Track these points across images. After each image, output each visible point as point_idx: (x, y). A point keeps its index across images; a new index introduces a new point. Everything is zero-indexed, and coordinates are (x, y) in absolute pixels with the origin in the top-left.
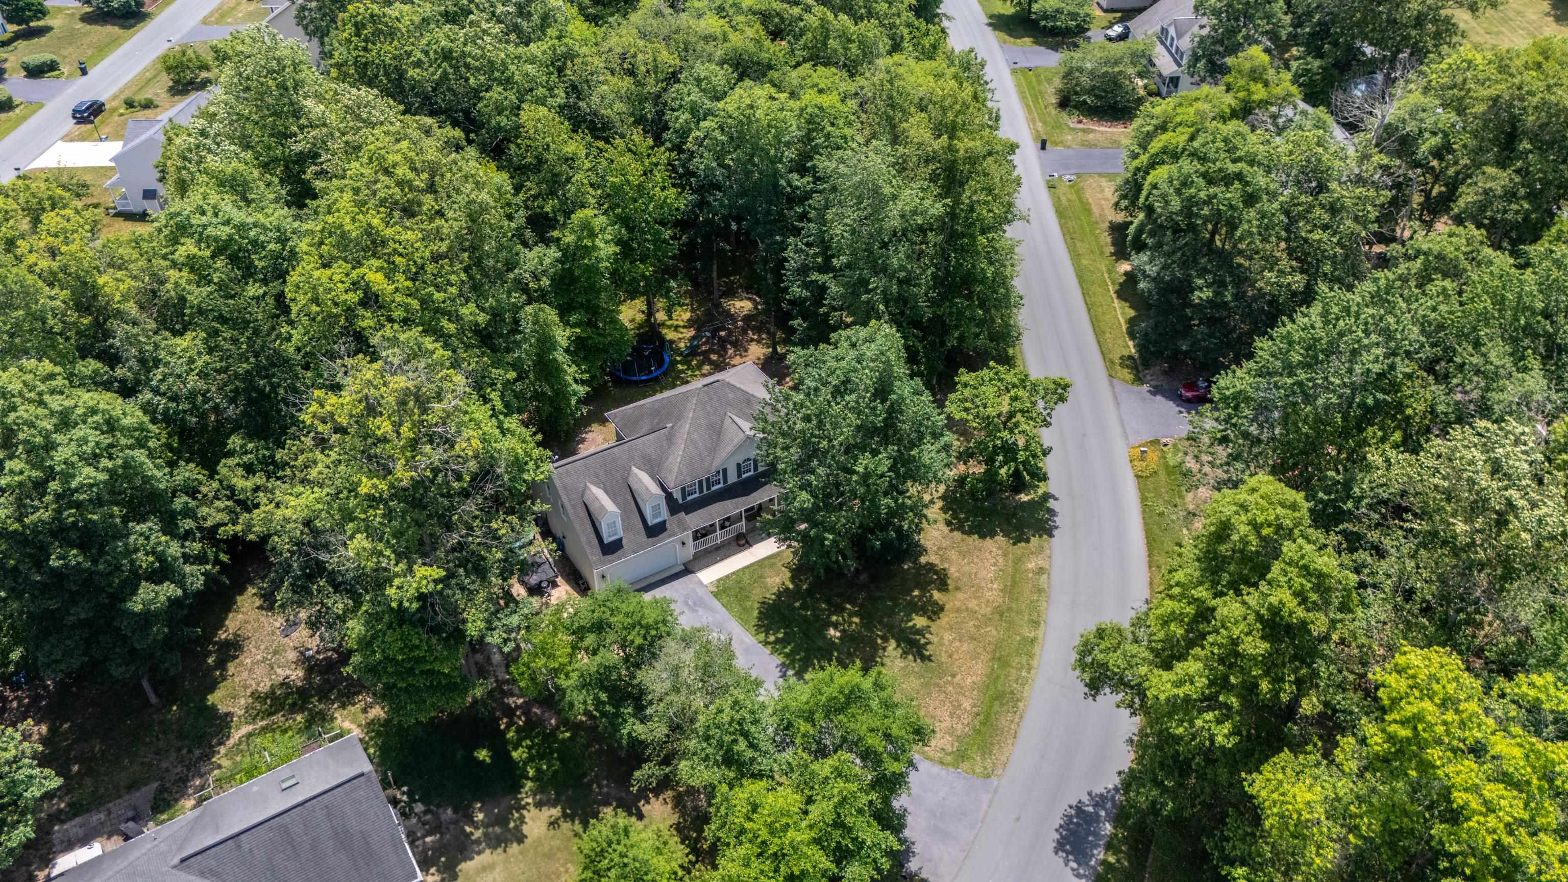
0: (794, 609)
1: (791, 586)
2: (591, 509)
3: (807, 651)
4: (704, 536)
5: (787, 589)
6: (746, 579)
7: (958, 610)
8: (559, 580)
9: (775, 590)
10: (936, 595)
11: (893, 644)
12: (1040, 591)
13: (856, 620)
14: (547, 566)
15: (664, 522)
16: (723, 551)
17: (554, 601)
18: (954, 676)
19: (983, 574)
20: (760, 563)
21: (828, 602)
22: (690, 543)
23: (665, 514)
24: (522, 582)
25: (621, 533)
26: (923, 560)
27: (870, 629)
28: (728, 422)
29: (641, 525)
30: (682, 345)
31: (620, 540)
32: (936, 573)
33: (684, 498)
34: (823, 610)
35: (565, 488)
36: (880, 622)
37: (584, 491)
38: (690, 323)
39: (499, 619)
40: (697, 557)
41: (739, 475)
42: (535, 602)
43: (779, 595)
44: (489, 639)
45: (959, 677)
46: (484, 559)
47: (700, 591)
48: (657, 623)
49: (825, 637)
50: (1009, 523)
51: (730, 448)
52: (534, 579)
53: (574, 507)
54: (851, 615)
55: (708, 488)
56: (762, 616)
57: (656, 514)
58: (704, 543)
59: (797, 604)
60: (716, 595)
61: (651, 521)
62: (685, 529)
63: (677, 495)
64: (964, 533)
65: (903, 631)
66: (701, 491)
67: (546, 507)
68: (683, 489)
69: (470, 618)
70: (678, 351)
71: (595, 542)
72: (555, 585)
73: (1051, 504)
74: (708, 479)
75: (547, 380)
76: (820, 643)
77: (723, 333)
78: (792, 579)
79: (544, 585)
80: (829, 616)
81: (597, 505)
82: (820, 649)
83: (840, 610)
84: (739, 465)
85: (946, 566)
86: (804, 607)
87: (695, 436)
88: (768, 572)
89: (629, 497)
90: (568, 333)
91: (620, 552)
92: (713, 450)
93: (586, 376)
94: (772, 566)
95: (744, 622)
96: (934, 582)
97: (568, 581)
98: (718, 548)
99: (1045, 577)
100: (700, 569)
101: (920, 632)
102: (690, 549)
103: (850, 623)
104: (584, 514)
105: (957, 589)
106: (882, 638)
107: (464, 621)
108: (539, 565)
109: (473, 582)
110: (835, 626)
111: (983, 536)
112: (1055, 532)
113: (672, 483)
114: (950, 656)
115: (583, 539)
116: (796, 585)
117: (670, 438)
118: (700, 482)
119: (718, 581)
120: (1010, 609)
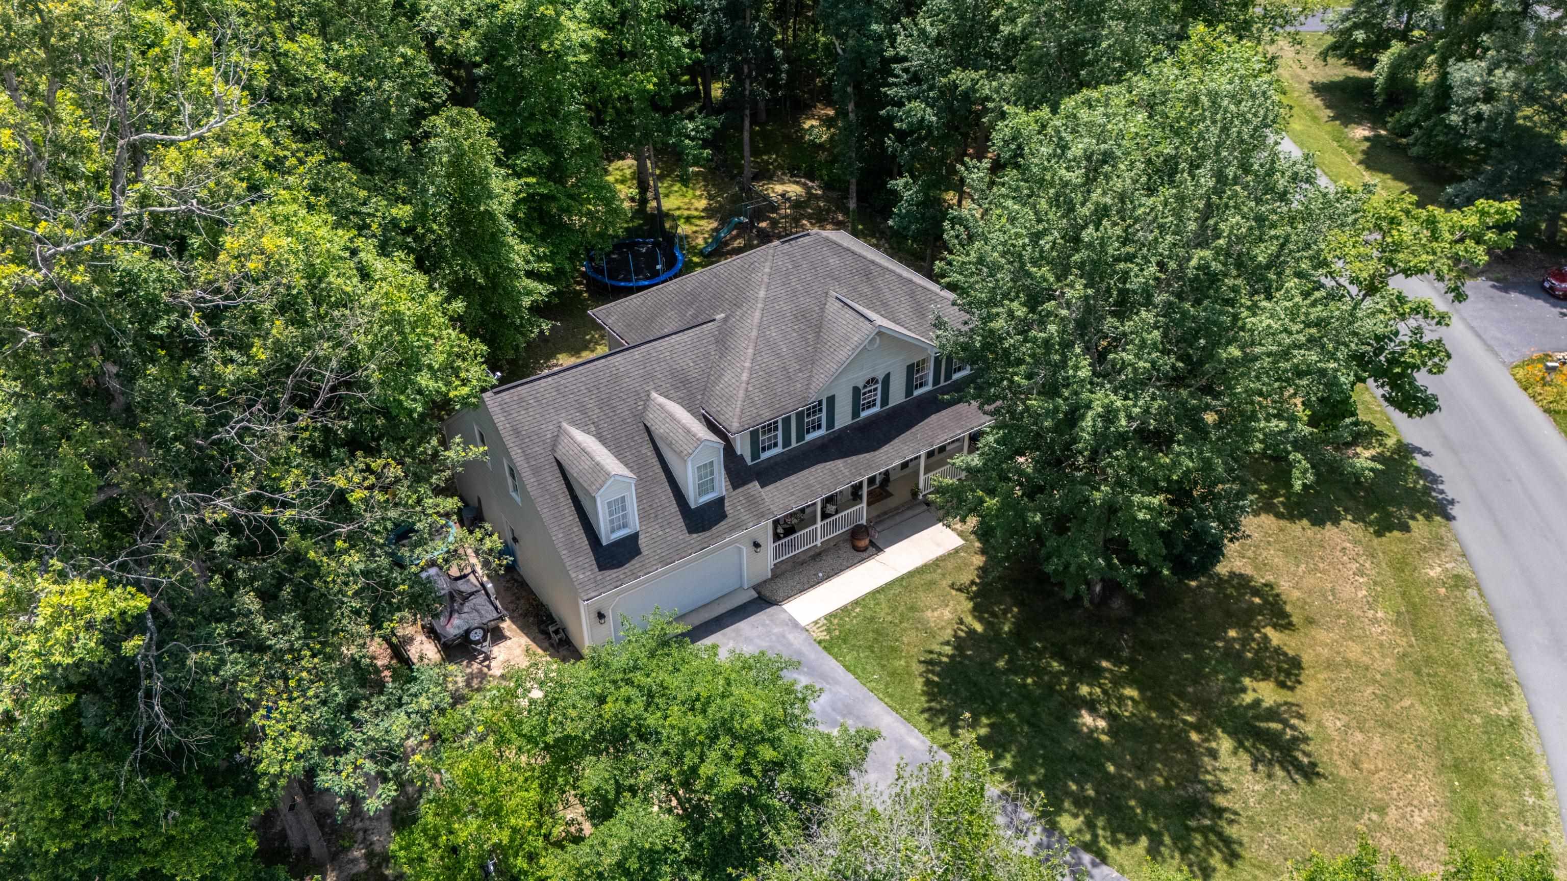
0: (995, 672)
1: (979, 628)
2: (574, 472)
3: (1048, 761)
4: (790, 531)
5: (971, 632)
6: (883, 613)
7: (1330, 665)
8: (507, 626)
9: (948, 634)
10: (1275, 637)
11: (1225, 744)
12: (1478, 622)
13: (1130, 692)
14: (480, 599)
15: (721, 501)
16: (828, 561)
17: (496, 669)
18: (1381, 810)
19: (1347, 591)
20: (906, 582)
21: (1062, 657)
22: (769, 546)
23: (721, 485)
24: (432, 633)
25: (635, 524)
26: (1222, 569)
27: (1167, 710)
28: (833, 306)
29: (674, 508)
30: (700, 241)
31: (635, 537)
32: (1256, 592)
33: (755, 455)
34: (1057, 675)
35: (517, 432)
36: (1182, 695)
37: (556, 439)
38: (709, 213)
39: (358, 724)
40: (778, 573)
41: (856, 414)
42: (458, 674)
43: (959, 644)
44: (325, 780)
45: (1393, 813)
46: (315, 570)
47: (796, 640)
48: (771, 724)
49: (1075, 730)
50: (1355, 498)
51: (844, 353)
52: (454, 627)
53: (536, 471)
54: (1118, 682)
55: (800, 438)
56: (933, 691)
57: (703, 489)
58: (791, 545)
59: (1001, 664)
60: (828, 647)
61: (695, 500)
62: (762, 516)
63: (742, 447)
64: (1279, 516)
65: (1233, 712)
66: (787, 442)
67: (476, 451)
68: (754, 435)
69: (274, 727)
70: (693, 250)
71: (584, 542)
72: (498, 636)
73: (1419, 461)
74: (800, 416)
75: (475, 257)
76: (1070, 745)
77: (763, 225)
78: (978, 611)
79: (476, 636)
80: (1072, 687)
81: (586, 464)
82: (1074, 757)
83: (1094, 674)
84: (856, 390)
85: (1270, 578)
86: (1013, 668)
87: (773, 333)
88: (925, 599)
89: (648, 451)
90: (513, 184)
91: (635, 562)
92: (810, 360)
93: (546, 267)
94: (931, 585)
95: (898, 705)
96: (1260, 610)
97: (525, 628)
98: (817, 556)
99: (1472, 593)
100: (788, 597)
101: (1272, 714)
102: (768, 558)
103: (1121, 699)
104: (558, 485)
105: (1310, 621)
106: (1198, 728)
107: (255, 736)
108: (466, 597)
109: (285, 630)
110: (1092, 706)
111: (1318, 522)
112: (1454, 511)
113: (732, 420)
114: (1355, 765)
115: (558, 536)
116: (988, 624)
117: (723, 341)
118: (787, 421)
119: (830, 617)
120: (1429, 660)
